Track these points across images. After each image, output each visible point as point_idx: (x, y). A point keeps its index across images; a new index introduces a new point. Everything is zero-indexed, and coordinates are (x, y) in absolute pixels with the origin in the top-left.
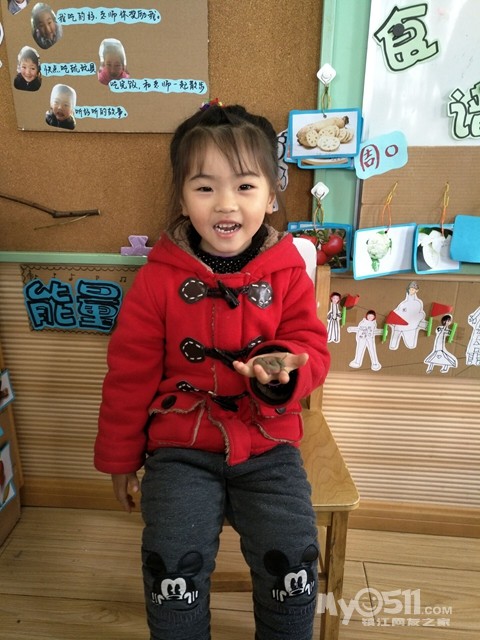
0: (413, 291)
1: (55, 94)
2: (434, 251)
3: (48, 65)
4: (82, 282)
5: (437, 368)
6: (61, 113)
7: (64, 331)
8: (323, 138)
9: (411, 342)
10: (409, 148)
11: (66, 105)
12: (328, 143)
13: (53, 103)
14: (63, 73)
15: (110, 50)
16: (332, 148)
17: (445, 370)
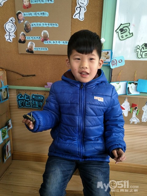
0: (126, 100)
1: (29, 44)
2: (132, 89)
3: (28, 37)
4: (33, 95)
6: (30, 49)
7: (27, 109)
9: (126, 115)
11: (32, 47)
13: (28, 47)
14: (32, 39)
15: (45, 33)
16: (104, 60)
17: (136, 123)
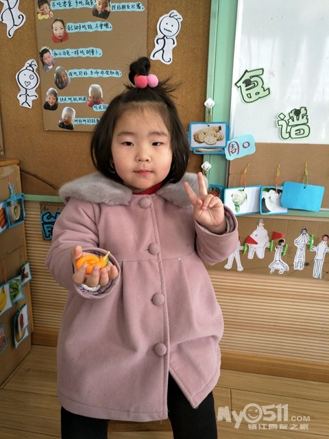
0: (261, 224)
1: (65, 112)
2: (272, 202)
5: (277, 271)
6: (67, 122)
8: (208, 137)
9: (261, 255)
10: (256, 144)
11: (70, 118)
12: (210, 140)
13: (63, 116)
14: (69, 101)
15: (95, 90)
16: (212, 143)
17: (281, 272)
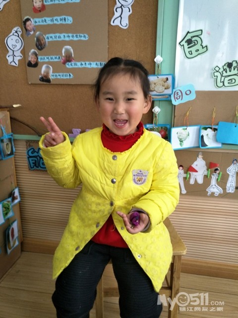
0: (200, 156)
2: (209, 138)
3: (41, 57)
5: (213, 193)
6: (46, 77)
7: (43, 171)
8: (157, 87)
9: (200, 181)
10: (196, 91)
11: (48, 73)
12: (159, 89)
13: (42, 72)
14: (47, 60)
15: (67, 51)
16: (161, 91)
17: (217, 194)
